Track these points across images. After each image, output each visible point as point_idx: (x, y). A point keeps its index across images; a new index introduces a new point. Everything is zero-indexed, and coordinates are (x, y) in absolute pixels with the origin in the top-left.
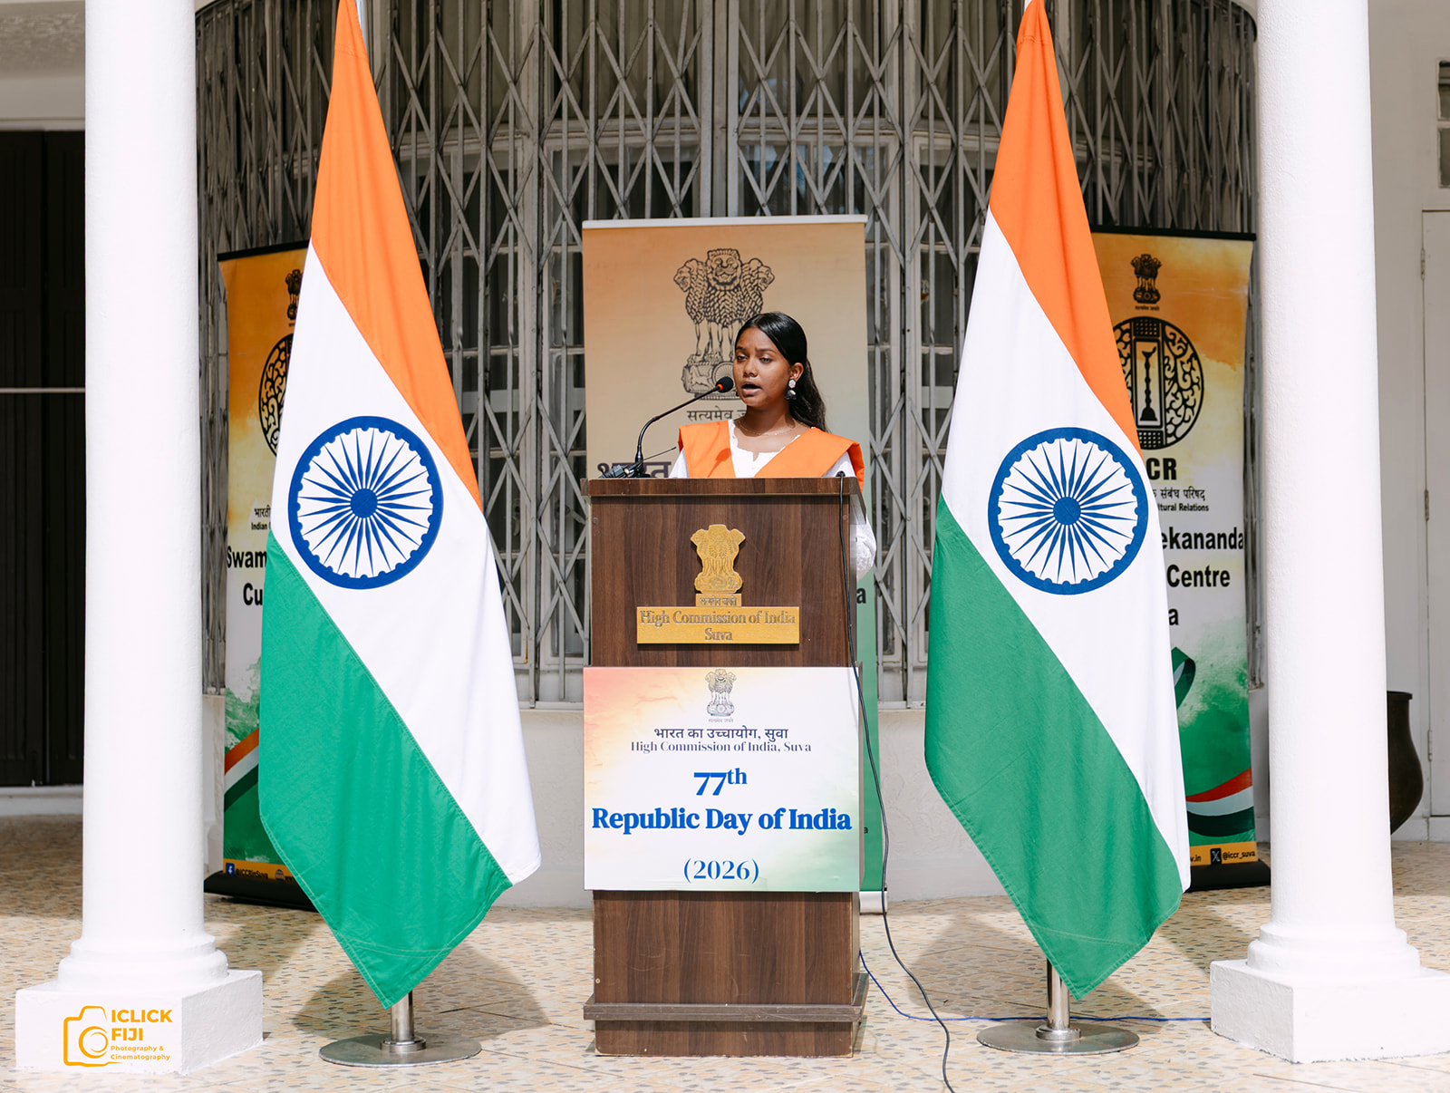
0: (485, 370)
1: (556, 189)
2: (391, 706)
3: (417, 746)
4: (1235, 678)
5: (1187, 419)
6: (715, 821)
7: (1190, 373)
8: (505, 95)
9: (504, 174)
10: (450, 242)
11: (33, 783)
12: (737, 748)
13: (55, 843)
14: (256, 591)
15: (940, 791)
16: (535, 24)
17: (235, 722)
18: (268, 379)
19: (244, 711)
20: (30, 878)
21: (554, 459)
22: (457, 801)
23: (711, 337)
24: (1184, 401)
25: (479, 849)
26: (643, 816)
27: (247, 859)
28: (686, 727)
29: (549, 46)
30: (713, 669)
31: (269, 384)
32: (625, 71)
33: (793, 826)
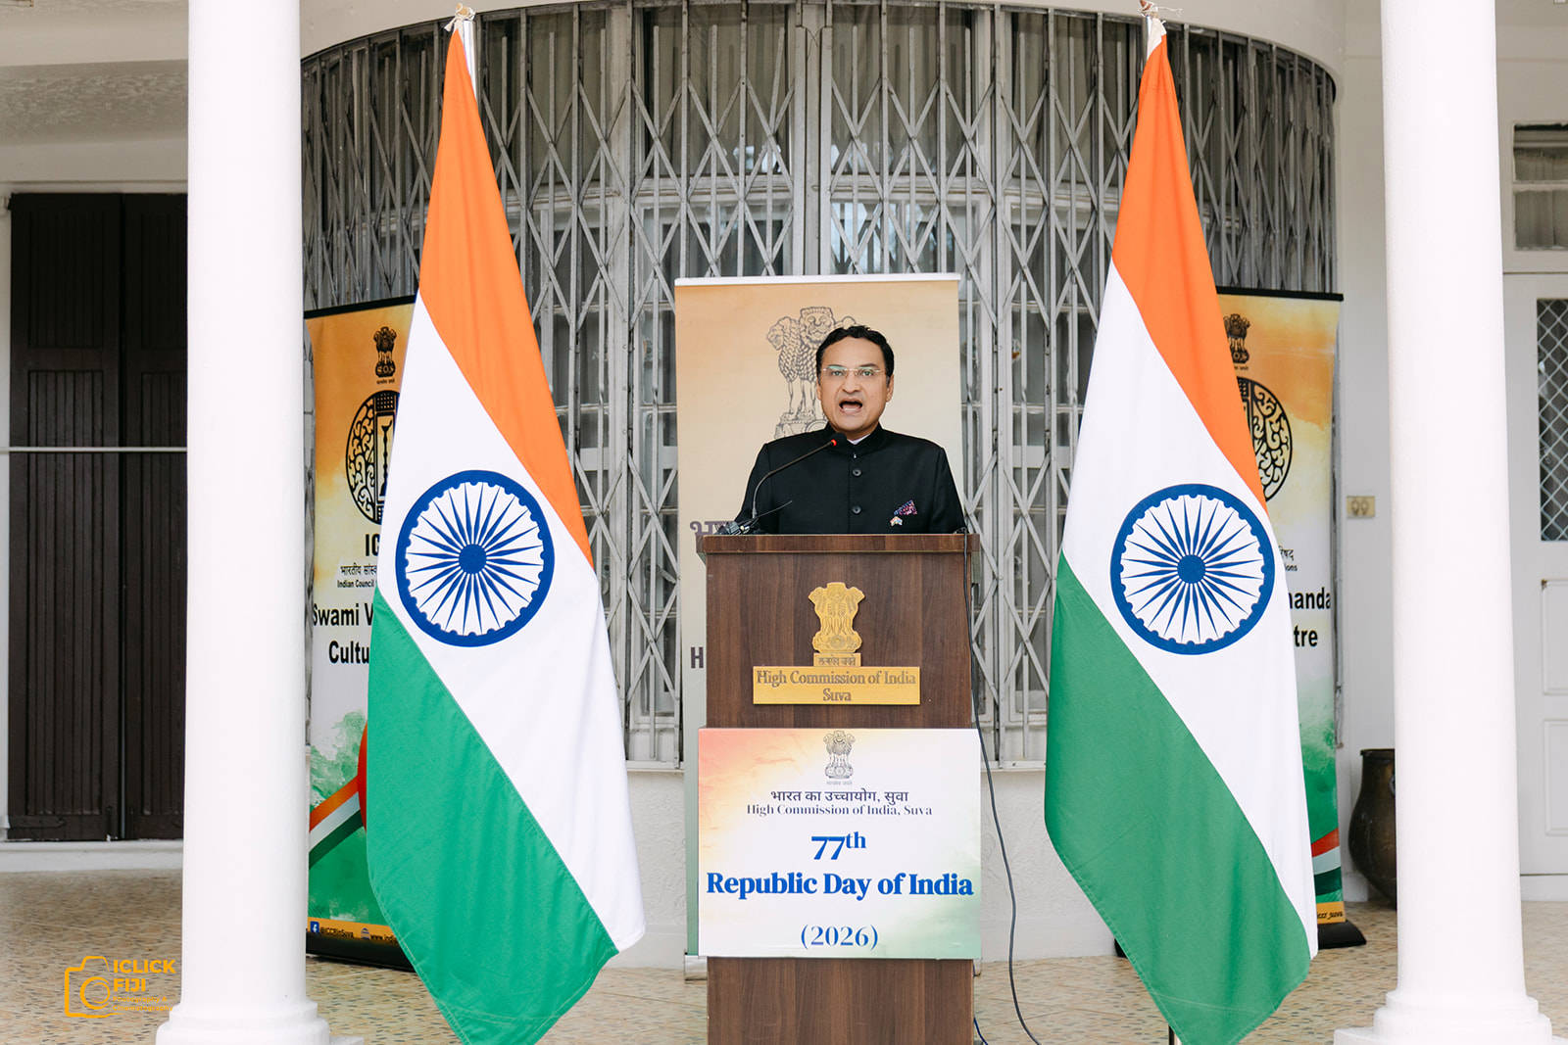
0: (576, 429)
1: (647, 247)
2: (498, 765)
3: (525, 806)
4: (1322, 738)
5: (1275, 478)
6: (833, 886)
7: (1278, 433)
8: (595, 154)
9: (595, 232)
10: (540, 299)
11: (109, 838)
12: (856, 811)
13: (133, 898)
14: (342, 649)
15: (1061, 856)
16: (627, 81)
17: (320, 780)
18: (355, 437)
19: (329, 769)
20: (111, 935)
21: (644, 517)
22: (566, 863)
23: (804, 396)
24: (1273, 461)
25: (588, 915)
26: (759, 881)
27: (332, 917)
28: (804, 789)
29: (640, 102)
30: (831, 731)
31: (356, 441)
32: (718, 129)
33: (913, 891)
